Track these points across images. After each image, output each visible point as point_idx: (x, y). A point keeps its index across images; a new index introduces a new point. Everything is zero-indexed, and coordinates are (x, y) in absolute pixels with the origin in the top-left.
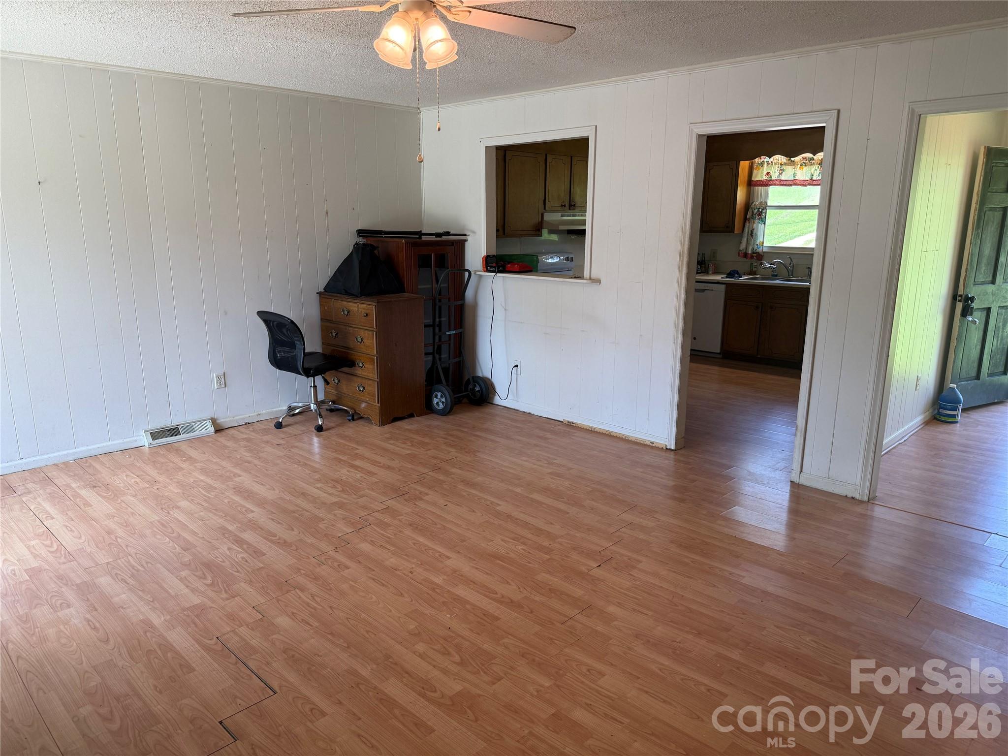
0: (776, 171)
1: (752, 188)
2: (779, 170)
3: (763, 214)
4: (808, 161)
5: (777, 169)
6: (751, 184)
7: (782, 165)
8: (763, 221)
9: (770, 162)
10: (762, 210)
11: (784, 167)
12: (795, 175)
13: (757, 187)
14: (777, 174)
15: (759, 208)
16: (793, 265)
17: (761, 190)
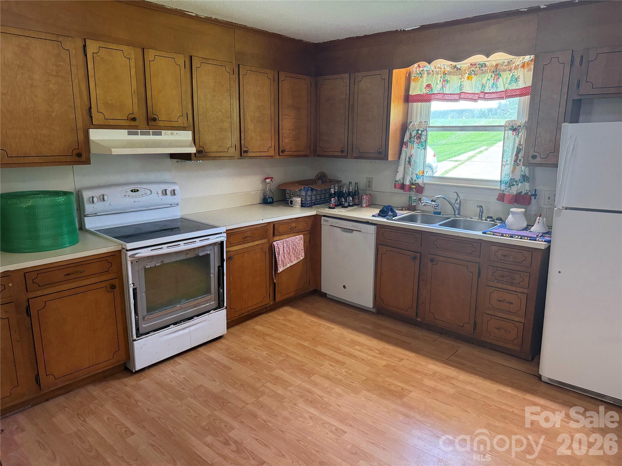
0: (438, 82)
1: (410, 104)
2: (442, 80)
3: (423, 137)
4: (478, 68)
5: (438, 81)
6: (408, 99)
7: (446, 74)
8: (422, 146)
9: (431, 71)
10: (422, 131)
11: (448, 77)
12: (461, 87)
13: (415, 104)
14: (439, 86)
15: (418, 130)
16: (460, 201)
17: (421, 108)
